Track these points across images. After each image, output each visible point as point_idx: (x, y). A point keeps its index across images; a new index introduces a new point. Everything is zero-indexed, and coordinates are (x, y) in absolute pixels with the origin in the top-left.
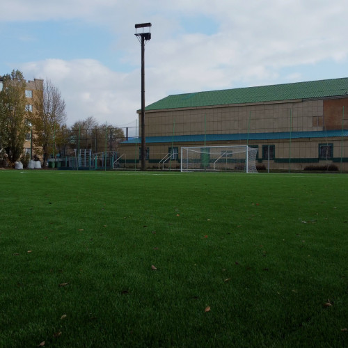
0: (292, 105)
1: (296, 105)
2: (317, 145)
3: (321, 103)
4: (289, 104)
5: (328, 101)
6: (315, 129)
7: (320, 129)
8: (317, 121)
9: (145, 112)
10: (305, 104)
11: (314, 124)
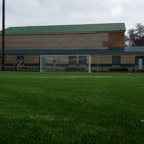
0: (90, 34)
1: (93, 35)
2: (112, 57)
3: (107, 34)
4: (89, 34)
5: (110, 33)
6: (104, 48)
7: (107, 48)
8: (105, 44)
9: (5, 34)
10: (98, 34)
11: (103, 46)
